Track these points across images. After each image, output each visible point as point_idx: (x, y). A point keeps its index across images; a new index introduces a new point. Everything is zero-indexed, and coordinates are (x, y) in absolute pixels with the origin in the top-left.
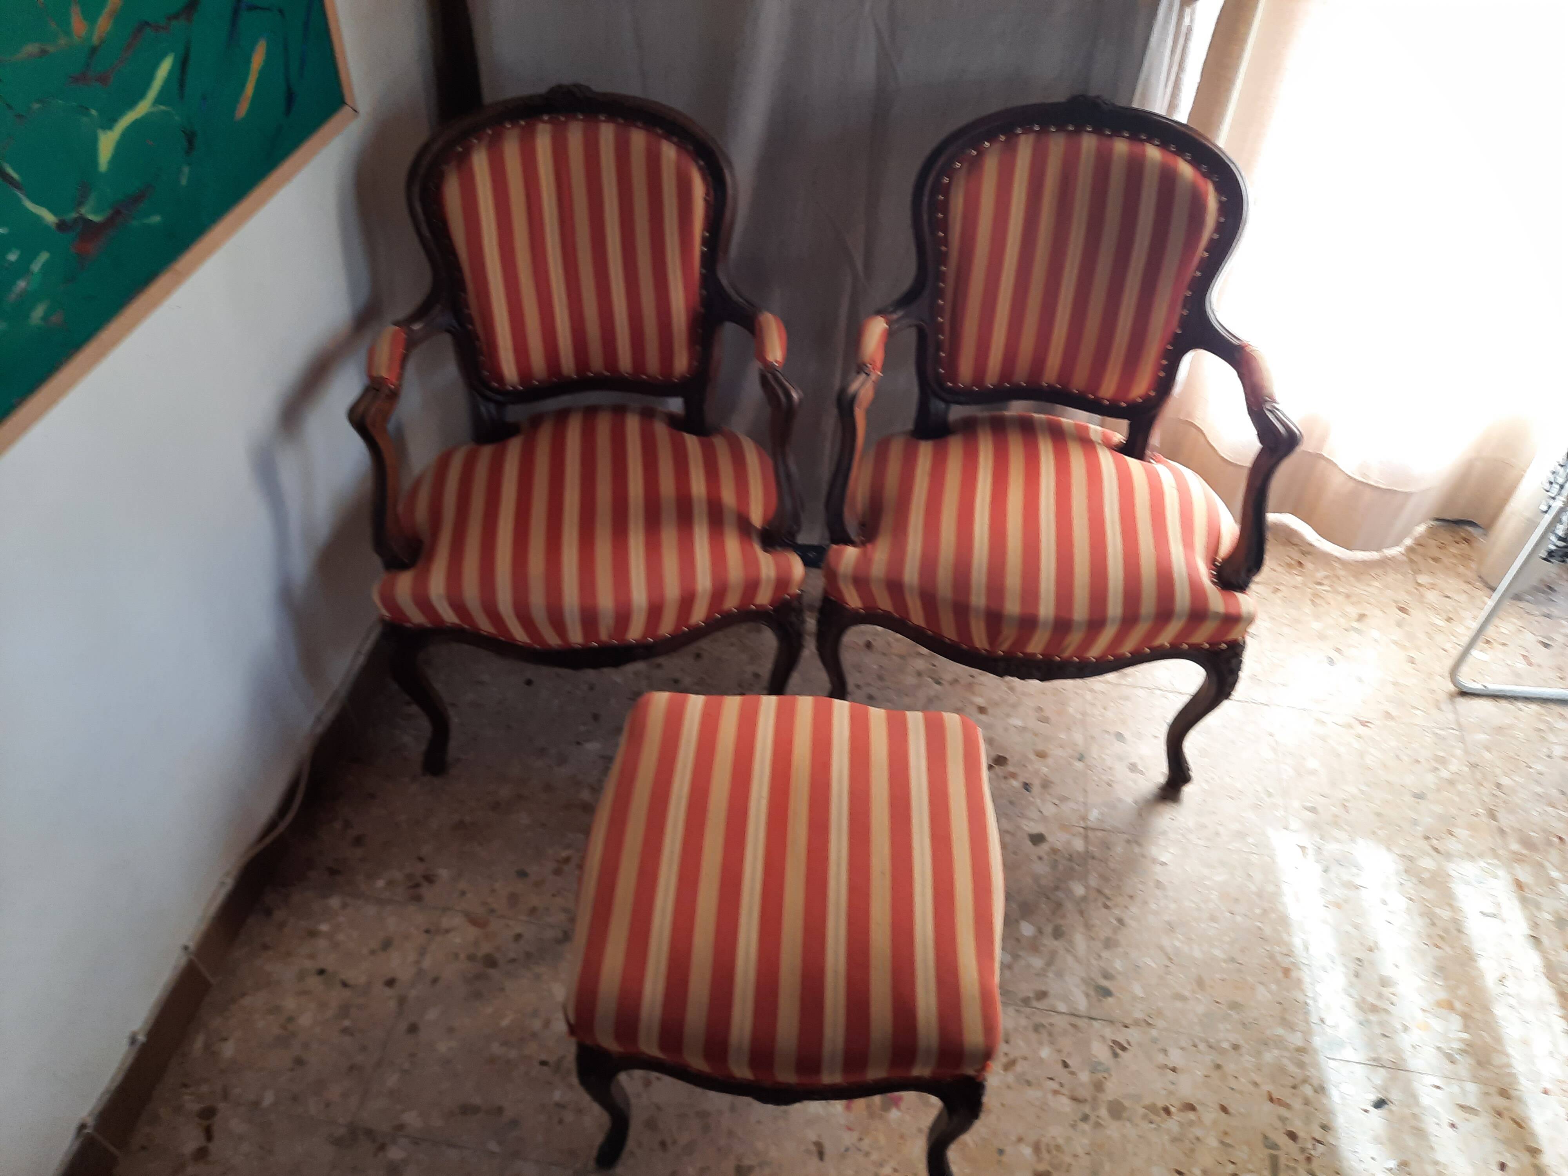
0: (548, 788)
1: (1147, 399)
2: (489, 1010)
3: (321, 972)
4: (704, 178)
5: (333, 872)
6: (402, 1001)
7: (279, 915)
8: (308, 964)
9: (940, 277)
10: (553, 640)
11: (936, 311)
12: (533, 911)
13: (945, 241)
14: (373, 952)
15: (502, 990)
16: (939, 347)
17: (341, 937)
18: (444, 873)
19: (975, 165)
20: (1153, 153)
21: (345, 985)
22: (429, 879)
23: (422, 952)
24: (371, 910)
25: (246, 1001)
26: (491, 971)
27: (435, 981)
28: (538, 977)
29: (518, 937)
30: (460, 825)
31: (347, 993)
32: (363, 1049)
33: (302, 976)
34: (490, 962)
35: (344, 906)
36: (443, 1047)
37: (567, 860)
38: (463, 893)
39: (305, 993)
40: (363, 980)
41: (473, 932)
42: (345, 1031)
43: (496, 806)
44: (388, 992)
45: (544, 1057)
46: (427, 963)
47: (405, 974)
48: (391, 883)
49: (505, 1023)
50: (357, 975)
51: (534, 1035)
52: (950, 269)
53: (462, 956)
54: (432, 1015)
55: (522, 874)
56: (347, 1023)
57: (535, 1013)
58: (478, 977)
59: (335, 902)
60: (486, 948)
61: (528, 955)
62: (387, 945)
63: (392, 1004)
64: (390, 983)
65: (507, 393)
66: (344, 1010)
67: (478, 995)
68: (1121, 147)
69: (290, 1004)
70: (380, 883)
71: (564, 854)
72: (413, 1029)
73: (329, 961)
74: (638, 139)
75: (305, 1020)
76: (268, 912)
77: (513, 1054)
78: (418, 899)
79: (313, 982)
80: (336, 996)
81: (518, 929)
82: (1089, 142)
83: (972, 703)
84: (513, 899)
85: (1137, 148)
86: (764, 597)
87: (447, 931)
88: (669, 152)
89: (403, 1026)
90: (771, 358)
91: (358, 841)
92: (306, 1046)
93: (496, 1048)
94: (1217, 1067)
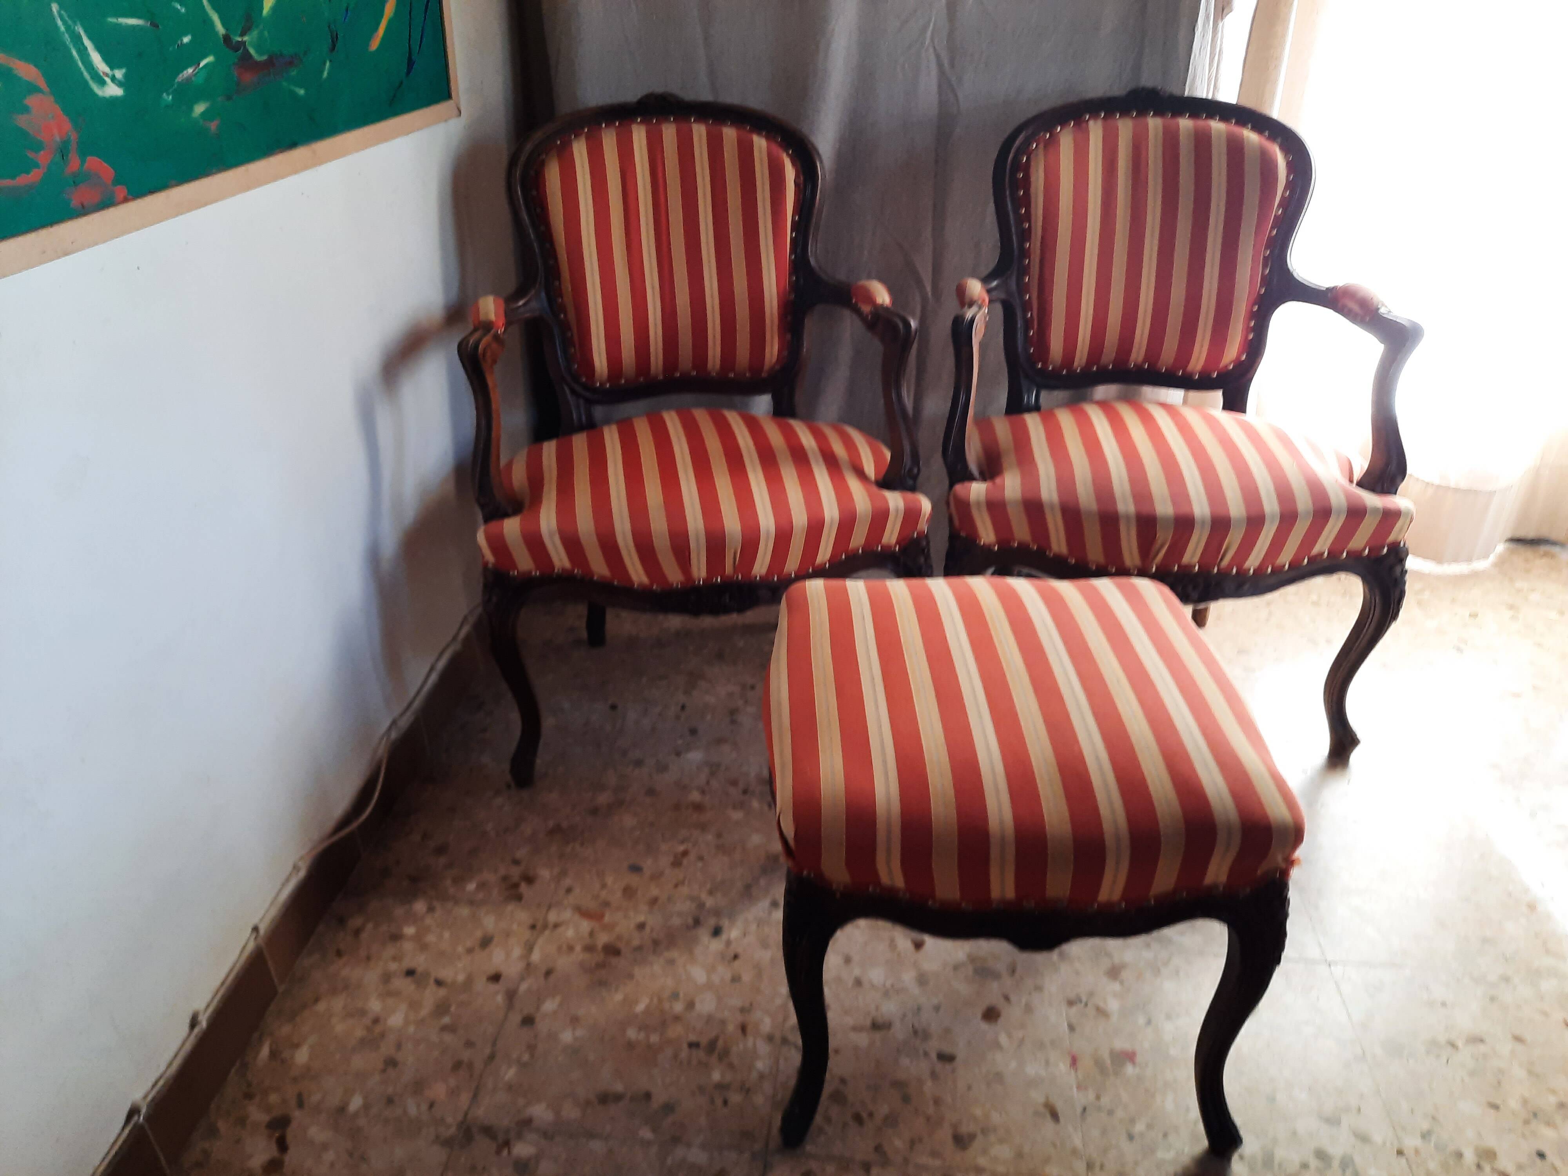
0: (651, 792)
1: (1238, 364)
2: (619, 997)
3: (410, 973)
4: (794, 164)
5: (414, 880)
6: (511, 995)
7: (356, 922)
8: (393, 966)
9: (1025, 253)
11: (1022, 288)
12: (654, 901)
13: (1028, 217)
14: (470, 951)
15: (631, 976)
16: (1028, 324)
17: (431, 938)
18: (545, 874)
20: (1217, 126)
21: (439, 983)
22: (529, 880)
23: (529, 948)
24: (464, 911)
25: (321, 1007)
26: (614, 960)
27: (548, 973)
28: (671, 962)
29: (641, 926)
30: (556, 830)
31: (442, 992)
32: (469, 1044)
33: (387, 978)
34: (612, 951)
35: (431, 909)
36: (567, 1037)
37: (685, 853)
38: (569, 890)
39: (390, 994)
40: (461, 978)
41: (585, 926)
42: (444, 1029)
43: (594, 811)
44: (493, 987)
45: (693, 1038)
46: (536, 957)
47: (512, 967)
48: (482, 886)
49: (640, 1007)
50: (455, 973)
51: (677, 1018)
52: (1035, 245)
53: (578, 948)
54: (550, 1006)
55: (636, 869)
56: (446, 1020)
57: (675, 996)
58: (601, 966)
59: (420, 906)
60: (603, 938)
61: (656, 943)
62: (486, 942)
63: (500, 999)
64: (496, 978)
65: (594, 390)
66: (441, 1009)
67: (603, 983)
68: (1185, 124)
69: (375, 1006)
70: (471, 886)
71: (681, 848)
72: (528, 1021)
73: (420, 961)
74: (730, 134)
75: (396, 1020)
76: (341, 921)
77: (654, 1038)
78: (519, 898)
79: (401, 983)
80: (430, 996)
81: (641, 918)
84: (629, 892)
85: (1201, 123)
86: (891, 536)
87: (556, 926)
88: (760, 143)
89: (516, 1018)
91: (441, 850)
92: (399, 1046)
93: (632, 1033)
94: (1493, 999)
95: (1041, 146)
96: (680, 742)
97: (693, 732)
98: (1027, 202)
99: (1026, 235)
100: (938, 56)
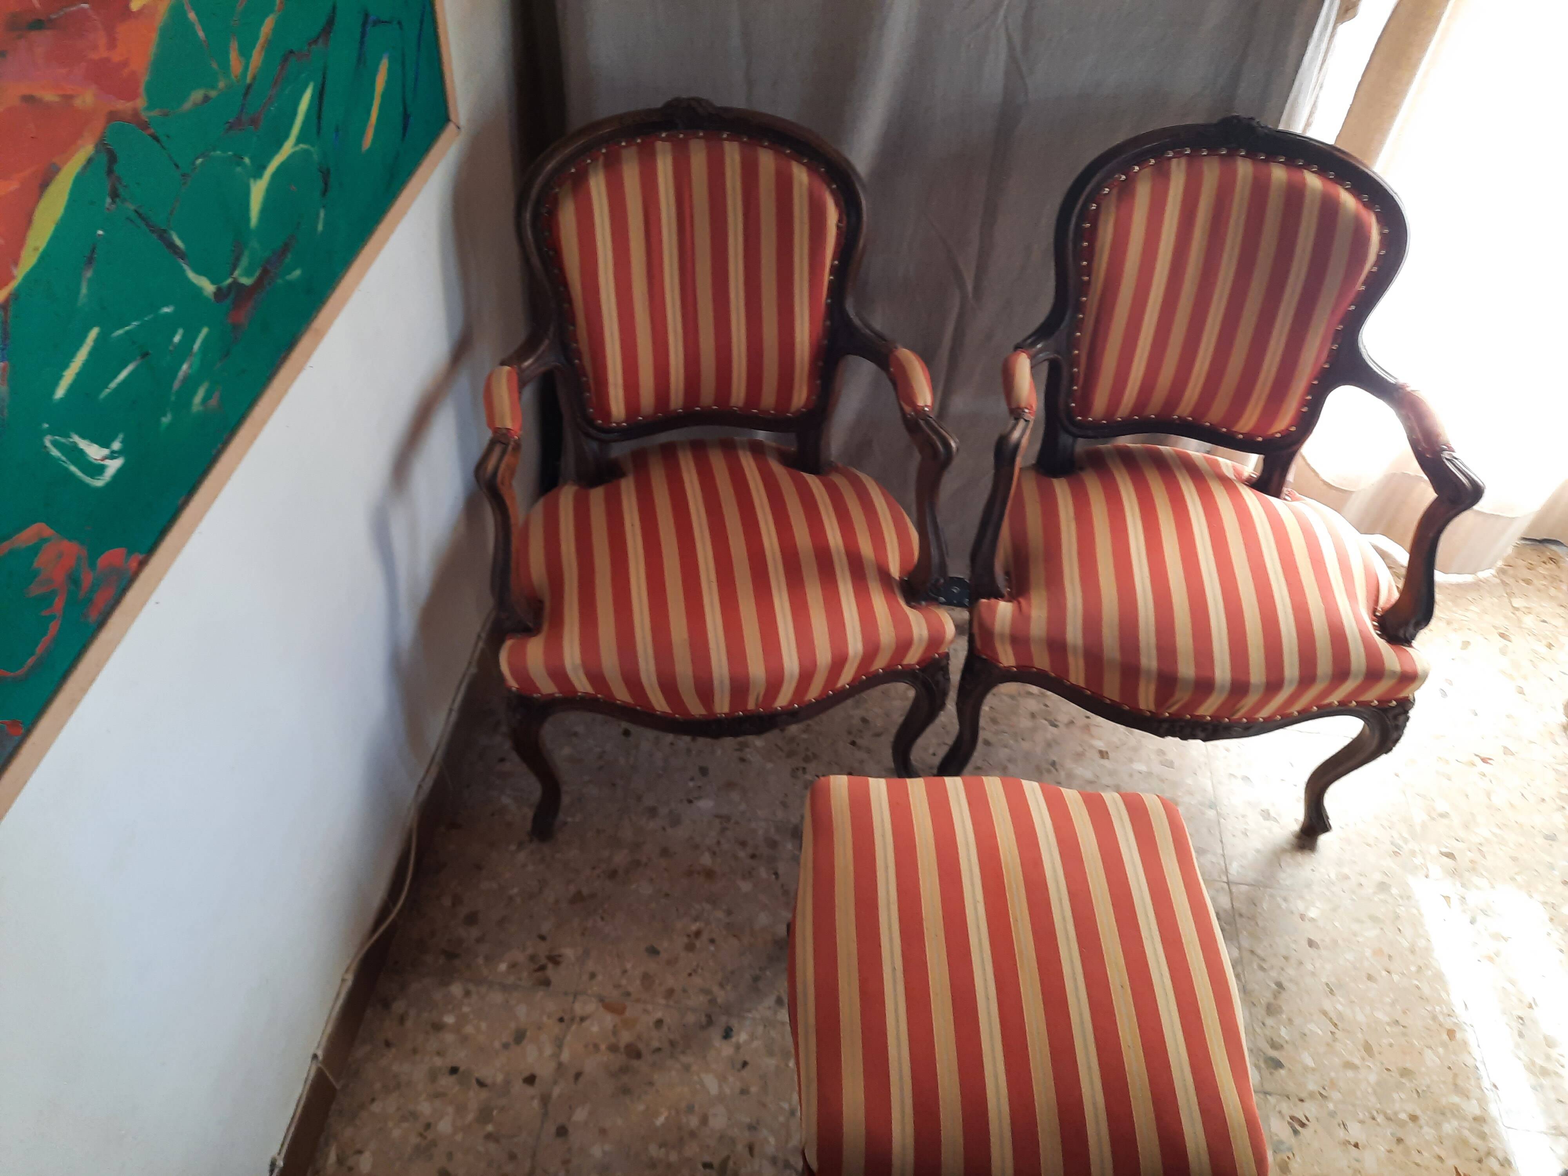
0: (665, 852)
1: (1287, 434)
2: (641, 1107)
3: (454, 1070)
4: (837, 204)
5: (450, 956)
6: (545, 1100)
7: (399, 1006)
8: (438, 1061)
9: (1079, 307)
10: (696, 709)
11: (1073, 343)
12: (670, 993)
13: (1089, 271)
14: (506, 1046)
15: (651, 1084)
16: (1073, 380)
17: (469, 1029)
18: (569, 953)
19: (1126, 191)
20: (1313, 181)
21: (481, 1084)
22: (555, 960)
23: (559, 1044)
24: (497, 997)
25: (376, 1108)
26: (635, 1063)
27: (578, 1075)
28: (687, 1068)
29: (659, 1023)
30: (578, 898)
31: (484, 1094)
32: (512, 1157)
33: (433, 1075)
34: (634, 1053)
35: (467, 994)
36: (597, 1151)
37: (698, 934)
38: (593, 976)
39: (438, 1095)
40: (500, 1078)
41: (609, 1020)
42: (489, 1137)
43: (613, 874)
44: (530, 1091)
45: (707, 1158)
46: (565, 1056)
47: (545, 1070)
48: (513, 966)
49: (660, 1121)
50: (493, 1072)
51: (693, 1134)
52: (1091, 300)
53: (603, 1047)
54: (580, 1115)
55: (653, 951)
56: (490, 1128)
57: (690, 1109)
58: (624, 1070)
59: (456, 989)
60: (626, 1037)
61: (672, 1044)
62: (519, 1037)
63: (536, 1104)
64: (530, 1080)
65: (611, 431)
66: (485, 1115)
67: (626, 1091)
68: (1279, 173)
69: (425, 1108)
70: (503, 967)
71: (694, 927)
72: (562, 1132)
73: (460, 1056)
74: (767, 160)
75: (444, 1126)
76: (386, 1004)
77: (673, 1157)
78: (547, 983)
79: (446, 1082)
80: (475, 1098)
81: (659, 1015)
82: (1244, 168)
83: (1092, 747)
84: (647, 979)
85: (1296, 175)
86: (913, 658)
87: (582, 1019)
88: (801, 175)
89: (551, 1128)
90: (921, 403)
91: (472, 919)
92: (450, 1156)
93: (654, 1151)
94: (1400, 1141)
95: (1115, 191)
96: (691, 784)
97: (704, 771)
98: (1090, 254)
99: (1084, 288)
100: (1009, 39)
